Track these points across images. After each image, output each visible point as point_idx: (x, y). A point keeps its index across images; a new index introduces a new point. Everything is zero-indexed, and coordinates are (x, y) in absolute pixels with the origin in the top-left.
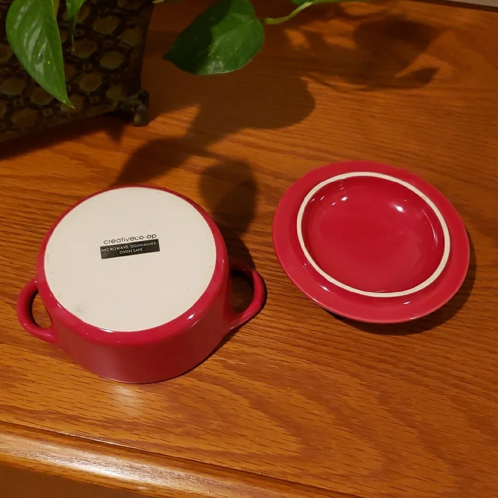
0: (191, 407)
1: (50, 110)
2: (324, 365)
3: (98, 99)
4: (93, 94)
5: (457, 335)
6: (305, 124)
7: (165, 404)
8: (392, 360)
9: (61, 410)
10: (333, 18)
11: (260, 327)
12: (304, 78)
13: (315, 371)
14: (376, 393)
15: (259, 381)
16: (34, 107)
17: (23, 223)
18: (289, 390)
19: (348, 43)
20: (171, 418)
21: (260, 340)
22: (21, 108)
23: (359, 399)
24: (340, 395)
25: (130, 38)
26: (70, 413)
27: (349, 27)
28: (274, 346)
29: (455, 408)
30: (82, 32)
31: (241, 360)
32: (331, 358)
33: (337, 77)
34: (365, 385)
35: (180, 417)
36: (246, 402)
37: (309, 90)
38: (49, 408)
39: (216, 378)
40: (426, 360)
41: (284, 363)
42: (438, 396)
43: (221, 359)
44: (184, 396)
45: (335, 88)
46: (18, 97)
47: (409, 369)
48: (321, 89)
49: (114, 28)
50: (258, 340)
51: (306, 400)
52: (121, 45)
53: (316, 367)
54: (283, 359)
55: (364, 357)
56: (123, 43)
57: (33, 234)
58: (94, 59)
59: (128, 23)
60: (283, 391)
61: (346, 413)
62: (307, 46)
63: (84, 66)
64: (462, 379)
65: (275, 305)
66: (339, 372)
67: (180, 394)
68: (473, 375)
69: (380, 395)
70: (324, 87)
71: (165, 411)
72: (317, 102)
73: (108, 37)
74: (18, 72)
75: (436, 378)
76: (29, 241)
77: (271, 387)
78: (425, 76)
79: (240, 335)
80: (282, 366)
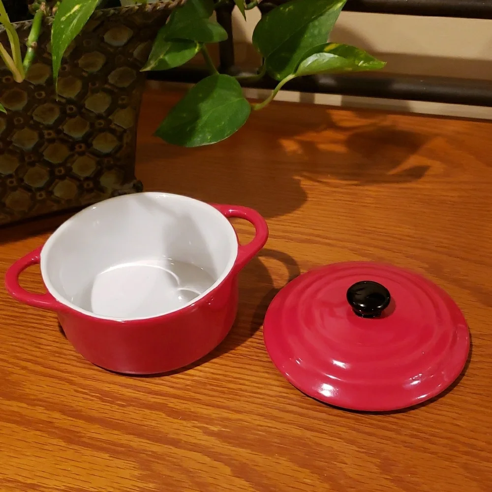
0: (165, 475)
1: (43, 193)
2: (317, 431)
3: (91, 185)
4: (87, 179)
5: (466, 401)
6: (297, 214)
7: (136, 473)
8: (394, 427)
9: (20, 479)
10: (325, 129)
11: (246, 393)
12: (297, 178)
13: (307, 438)
14: (377, 461)
15: (243, 448)
16: (28, 189)
17: (8, 300)
18: (278, 457)
19: (340, 149)
20: (141, 488)
21: (246, 406)
22: (14, 189)
23: (356, 467)
24: (335, 463)
25: (122, 119)
26: (29, 481)
27: (341, 136)
28: (261, 411)
29: (467, 477)
30: (75, 108)
31: (225, 427)
32: (324, 424)
33: (329, 175)
34: (363, 452)
35: (151, 486)
36: (228, 470)
37: (302, 186)
38: (8, 476)
39: (195, 445)
40: (432, 427)
41: (273, 429)
42: (447, 463)
43: (202, 425)
44: (158, 463)
45: (327, 184)
46: (10, 176)
47: (412, 436)
48: (314, 185)
49: (106, 107)
50: (244, 406)
51: (296, 468)
52: (113, 126)
53: (308, 434)
54: (269, 425)
55: (362, 423)
56: (116, 125)
57: (16, 309)
58: (87, 140)
59: (120, 102)
60: (271, 458)
61: (342, 482)
62: (300, 152)
63: (77, 147)
64: (473, 446)
65: (264, 372)
66: (334, 439)
67: (153, 462)
68: (486, 442)
69: (380, 462)
70: (316, 184)
71: (135, 480)
72: (309, 196)
73: (99, 117)
74: (11, 147)
75: (445, 446)
76: (11, 316)
77: (256, 453)
78: (417, 173)
79: (225, 401)
80: (270, 432)
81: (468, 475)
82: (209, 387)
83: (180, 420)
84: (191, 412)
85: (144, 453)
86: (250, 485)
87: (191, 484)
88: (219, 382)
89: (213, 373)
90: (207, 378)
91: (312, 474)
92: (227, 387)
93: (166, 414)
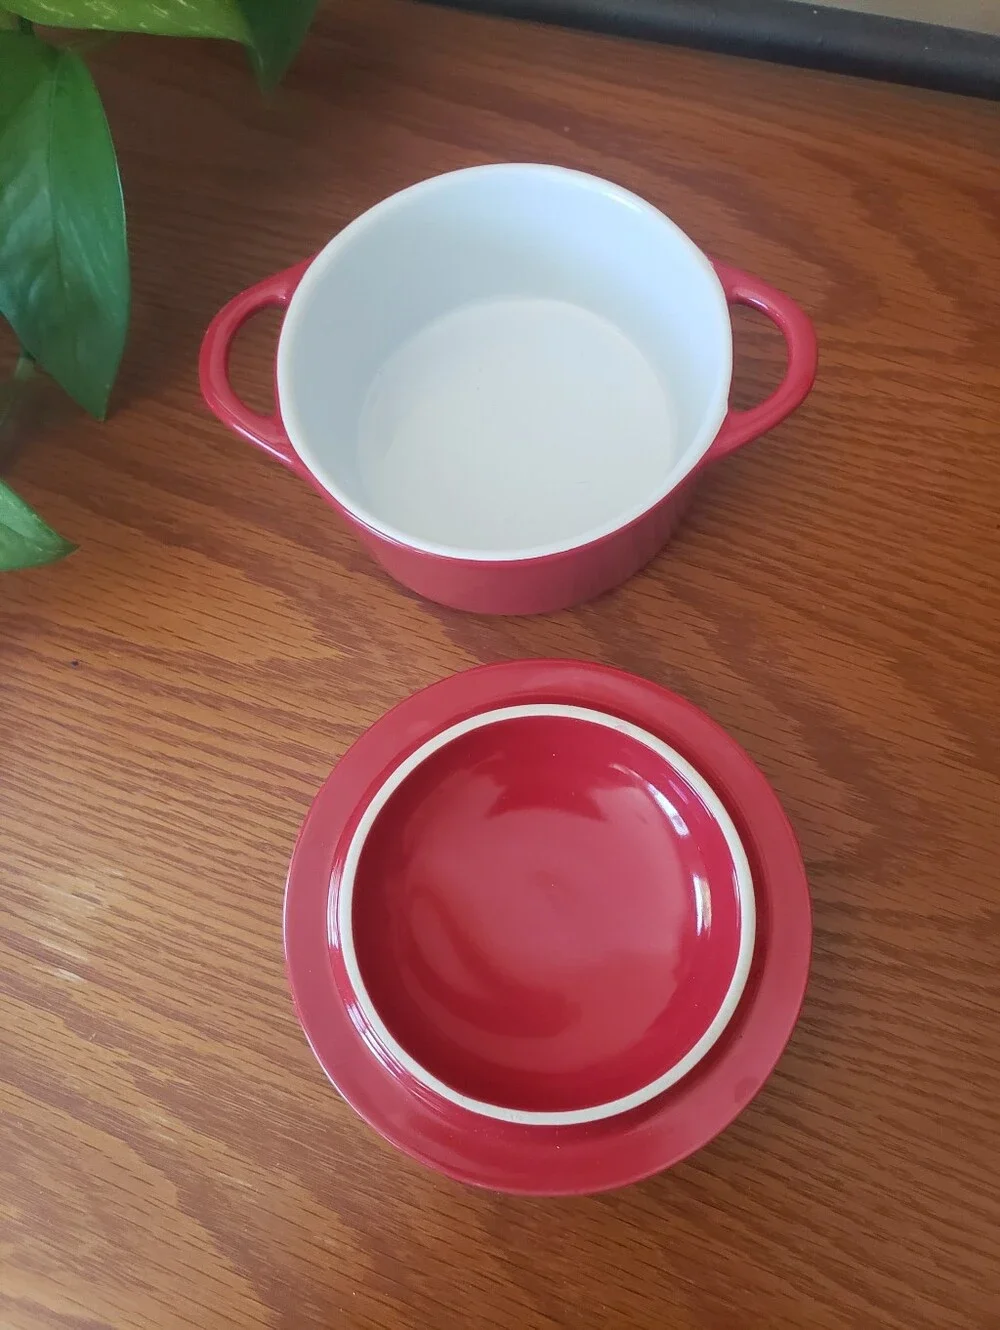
0: (42, 1188)
14: (485, 1207)
18: (279, 1171)
21: (234, 1021)
23: (438, 1218)
24: (397, 1202)
28: (264, 1040)
29: (667, 1277)
31: (180, 1072)
35: (13, 1214)
36: (170, 1192)
41: (279, 1092)
50: (229, 1019)
54: (277, 1080)
60: (264, 1172)
61: (402, 1255)
69: (491, 1212)
77: (238, 1156)
79: (191, 1002)
80: (273, 1100)
81: (672, 1271)
82: (163, 955)
83: (91, 1041)
84: (118, 1022)
85: (9, 1126)
86: (213, 1240)
87: (91, 1218)
88: (184, 943)
89: (177, 917)
90: (161, 928)
91: (341, 1226)
92: (199, 959)
93: (66, 1021)
